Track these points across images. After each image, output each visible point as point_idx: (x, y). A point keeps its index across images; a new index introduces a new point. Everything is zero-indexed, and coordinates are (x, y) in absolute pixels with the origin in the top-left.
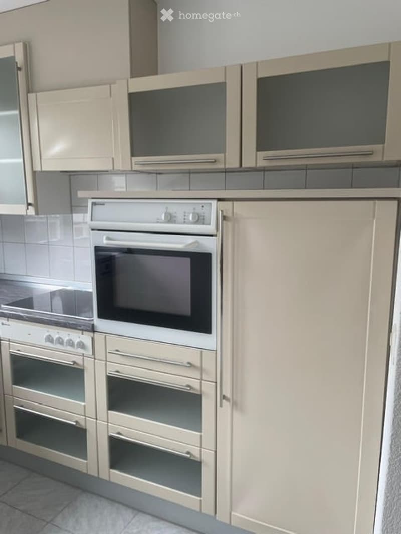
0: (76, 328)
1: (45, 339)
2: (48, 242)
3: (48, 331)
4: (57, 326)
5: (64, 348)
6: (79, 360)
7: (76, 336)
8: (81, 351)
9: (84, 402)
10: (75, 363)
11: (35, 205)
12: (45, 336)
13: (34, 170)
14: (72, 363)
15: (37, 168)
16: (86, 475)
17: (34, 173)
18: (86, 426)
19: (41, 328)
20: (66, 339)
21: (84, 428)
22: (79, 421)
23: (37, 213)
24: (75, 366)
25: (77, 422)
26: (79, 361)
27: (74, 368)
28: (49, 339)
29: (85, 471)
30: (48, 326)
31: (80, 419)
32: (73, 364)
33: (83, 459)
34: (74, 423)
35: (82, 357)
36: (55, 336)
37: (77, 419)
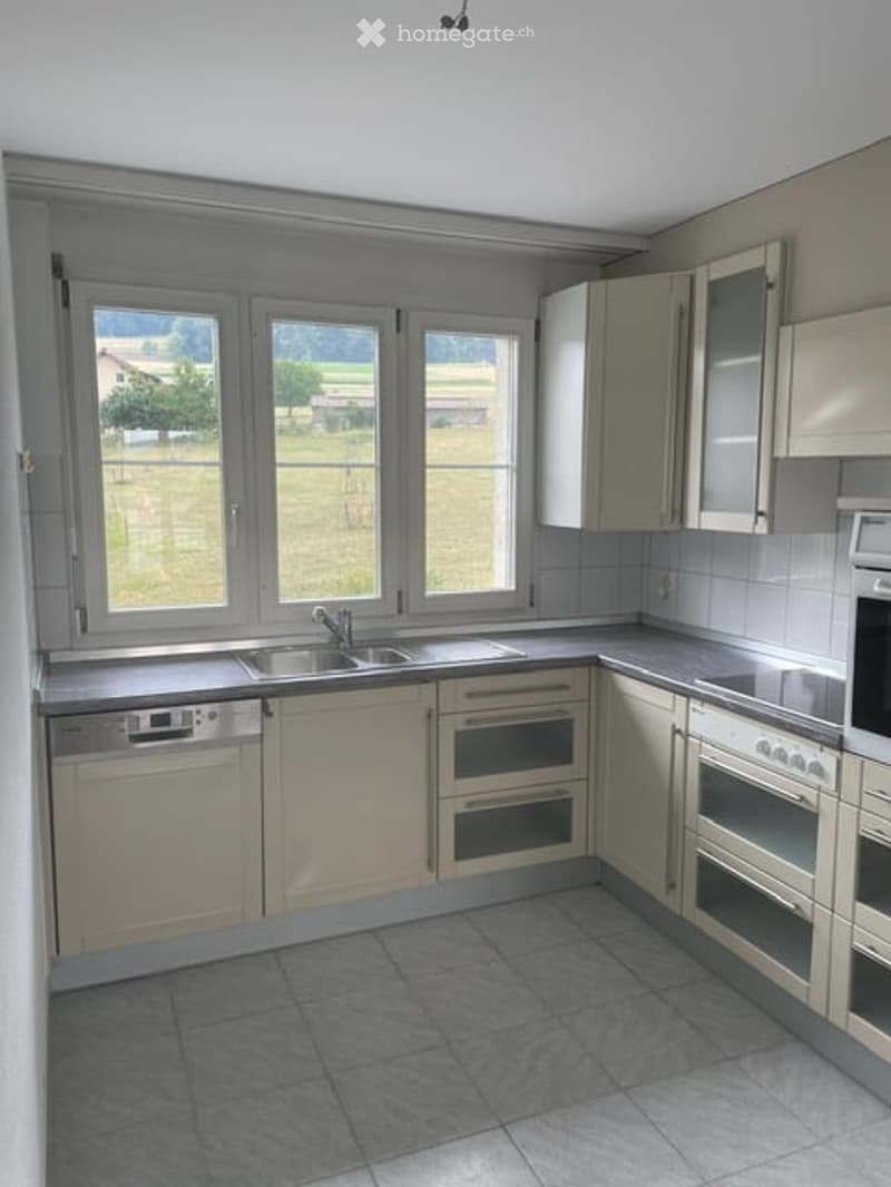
0: (808, 737)
1: (758, 746)
2: (788, 580)
3: (763, 735)
4: (779, 728)
5: (787, 770)
6: (811, 795)
7: (809, 752)
8: (815, 780)
9: (814, 874)
10: (802, 798)
11: (770, 515)
12: (756, 742)
13: (776, 454)
14: (797, 798)
15: (781, 453)
16: (805, 1008)
17: (774, 461)
18: (812, 918)
19: (752, 728)
20: (791, 753)
21: (810, 920)
22: (801, 906)
23: (771, 530)
24: (802, 804)
25: (797, 907)
26: (812, 799)
27: (800, 808)
28: (764, 748)
29: (804, 1000)
30: (762, 725)
31: (804, 900)
32: (800, 801)
33: (803, 978)
34: (792, 906)
35: (816, 792)
36: (775, 746)
37: (798, 901)
